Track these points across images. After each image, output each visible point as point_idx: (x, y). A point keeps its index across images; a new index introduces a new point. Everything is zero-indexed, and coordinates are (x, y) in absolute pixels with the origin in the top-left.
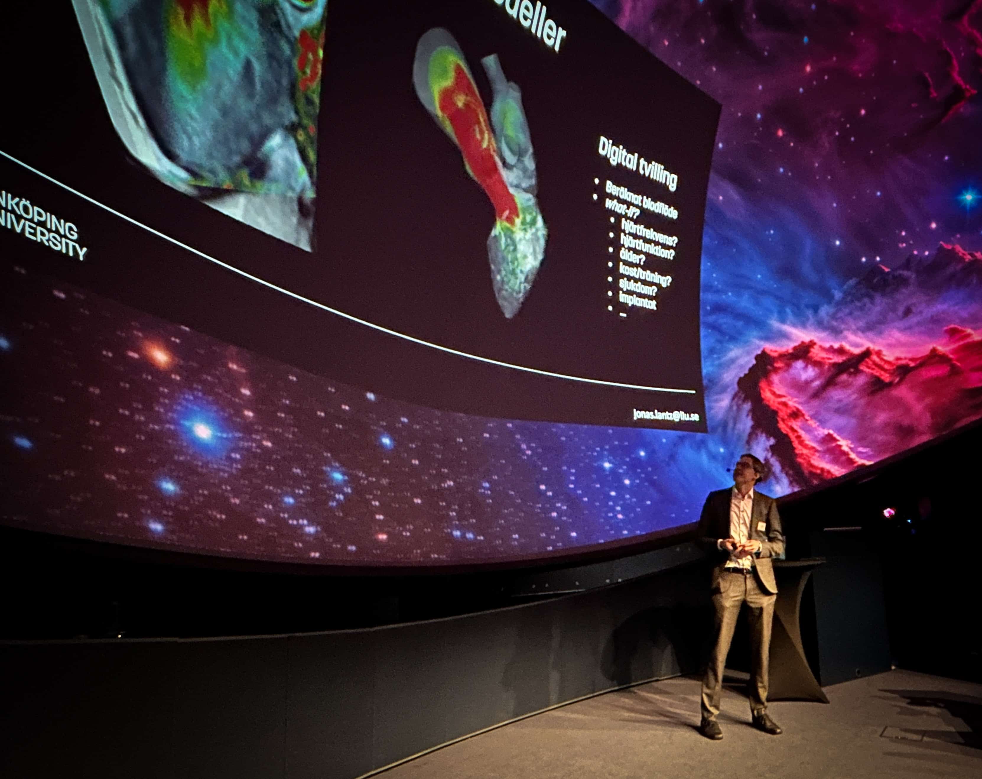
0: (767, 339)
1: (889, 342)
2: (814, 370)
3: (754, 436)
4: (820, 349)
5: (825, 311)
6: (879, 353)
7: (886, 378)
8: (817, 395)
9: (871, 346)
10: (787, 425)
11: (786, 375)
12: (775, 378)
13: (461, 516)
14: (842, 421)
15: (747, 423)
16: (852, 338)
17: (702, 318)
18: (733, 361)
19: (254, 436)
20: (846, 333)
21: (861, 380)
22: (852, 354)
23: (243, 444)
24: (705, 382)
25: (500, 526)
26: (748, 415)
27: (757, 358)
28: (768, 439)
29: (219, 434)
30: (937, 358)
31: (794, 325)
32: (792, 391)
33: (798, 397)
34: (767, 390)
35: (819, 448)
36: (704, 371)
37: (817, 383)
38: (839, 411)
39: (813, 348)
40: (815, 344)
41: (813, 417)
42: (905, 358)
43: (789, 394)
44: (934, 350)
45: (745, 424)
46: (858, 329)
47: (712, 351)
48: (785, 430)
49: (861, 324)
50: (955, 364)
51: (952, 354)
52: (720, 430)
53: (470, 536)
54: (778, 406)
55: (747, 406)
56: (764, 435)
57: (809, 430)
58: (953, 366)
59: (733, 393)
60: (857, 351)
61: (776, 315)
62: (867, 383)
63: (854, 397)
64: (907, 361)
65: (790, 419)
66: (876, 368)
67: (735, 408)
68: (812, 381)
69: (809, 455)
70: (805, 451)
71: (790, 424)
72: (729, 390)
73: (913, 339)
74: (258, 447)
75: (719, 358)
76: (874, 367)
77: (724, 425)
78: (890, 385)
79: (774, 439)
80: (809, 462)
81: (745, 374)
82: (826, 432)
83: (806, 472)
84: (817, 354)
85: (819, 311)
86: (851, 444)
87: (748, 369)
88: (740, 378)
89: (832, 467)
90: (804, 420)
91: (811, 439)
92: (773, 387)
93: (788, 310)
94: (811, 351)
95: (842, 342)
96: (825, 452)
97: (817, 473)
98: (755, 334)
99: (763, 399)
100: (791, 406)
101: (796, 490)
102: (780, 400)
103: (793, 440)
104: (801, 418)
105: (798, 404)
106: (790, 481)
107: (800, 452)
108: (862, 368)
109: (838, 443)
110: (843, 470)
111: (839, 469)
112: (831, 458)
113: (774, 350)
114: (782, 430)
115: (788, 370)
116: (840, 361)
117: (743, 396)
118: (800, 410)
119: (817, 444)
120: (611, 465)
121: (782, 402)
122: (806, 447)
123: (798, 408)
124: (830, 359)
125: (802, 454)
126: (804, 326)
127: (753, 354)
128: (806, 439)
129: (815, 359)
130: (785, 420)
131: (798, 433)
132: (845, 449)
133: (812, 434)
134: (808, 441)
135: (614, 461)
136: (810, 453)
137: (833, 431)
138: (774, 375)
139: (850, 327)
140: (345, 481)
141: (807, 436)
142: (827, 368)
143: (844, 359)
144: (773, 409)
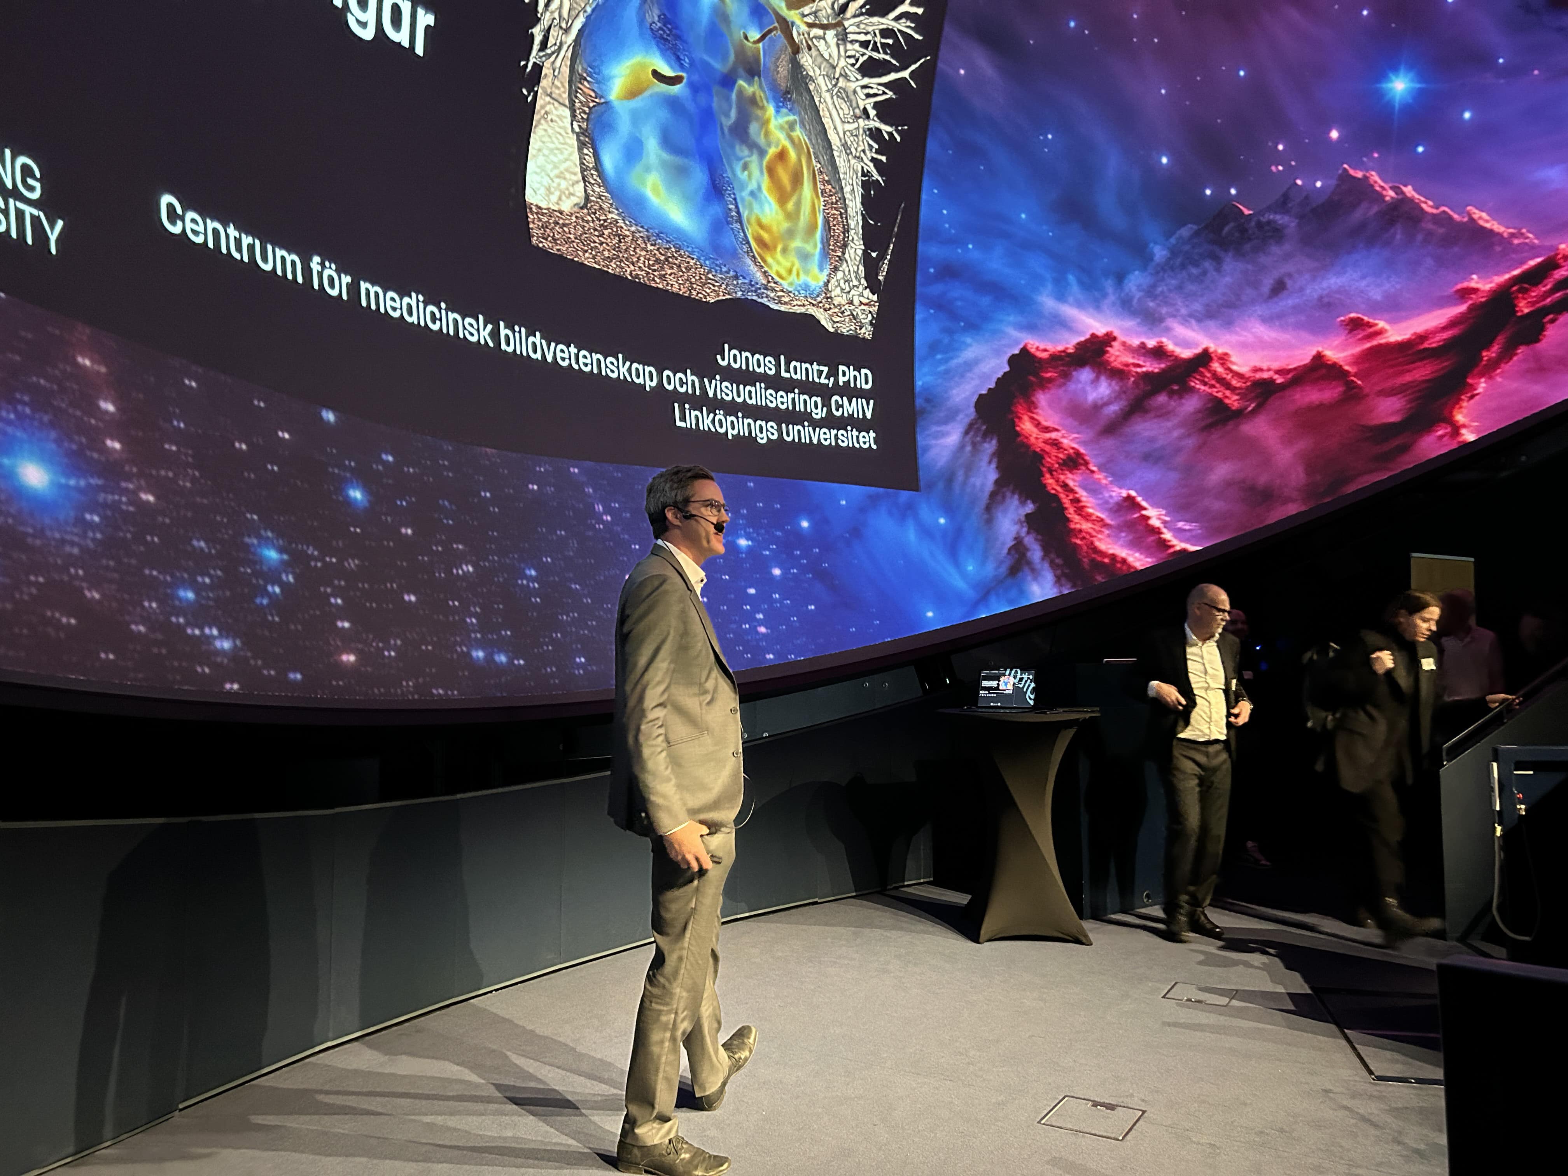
0: (1031, 328)
1: (1242, 339)
2: (1110, 385)
3: (999, 498)
4: (1122, 348)
5: (1136, 281)
6: (1224, 359)
7: (1233, 401)
8: (1112, 429)
9: (1212, 347)
10: (1057, 481)
11: (1061, 392)
12: (1042, 399)
13: (485, 626)
14: (1151, 475)
15: (987, 476)
16: (1181, 330)
17: (919, 289)
18: (969, 366)
19: (124, 484)
20: (1170, 322)
21: (1190, 405)
22: (1177, 359)
23: (105, 499)
24: (919, 402)
25: (553, 641)
26: (990, 462)
27: (1012, 360)
28: (1023, 503)
29: (63, 481)
30: (1324, 371)
31: (1079, 305)
32: (1069, 421)
33: (1078, 433)
35: (1108, 521)
36: (919, 383)
37: (1114, 408)
38: (1147, 457)
39: (1111, 346)
40: (1115, 339)
41: (1102, 468)
42: (1269, 370)
43: (1065, 426)
44: (1319, 357)
45: (985, 477)
46: (1191, 315)
47: (934, 348)
48: (1053, 489)
49: (1197, 306)
50: (1352, 381)
51: (1349, 364)
52: (941, 485)
53: (502, 658)
54: (1042, 445)
55: (990, 446)
56: (1016, 496)
57: (1094, 490)
58: (1350, 385)
59: (967, 421)
60: (1186, 353)
61: (1050, 286)
62: (1199, 411)
63: (1176, 434)
64: (1271, 373)
65: (1063, 470)
66: (1218, 385)
67: (968, 449)
68: (1107, 404)
69: (1091, 531)
70: (1086, 526)
71: (1062, 477)
72: (961, 416)
73: (1285, 336)
74: (130, 503)
75: (946, 361)
76: (1213, 382)
77: (949, 478)
78: (1239, 414)
79: (1034, 502)
80: (1092, 543)
81: (990, 389)
82: (1124, 493)
83: (1085, 560)
84: (1118, 356)
85: (1126, 281)
86: (1165, 515)
87: (994, 380)
88: (981, 396)
89: (1131, 552)
90: (1088, 472)
91: (1098, 505)
92: (1037, 414)
93: (1071, 278)
94: (1107, 352)
95: (1161, 336)
96: (1120, 528)
97: (1104, 562)
98: (1011, 318)
99: (1018, 434)
100: (1065, 446)
101: (1066, 592)
102: (1048, 435)
103: (1066, 506)
104: (1083, 468)
105: (1078, 443)
106: (1056, 576)
107: (1078, 526)
108: (1193, 384)
109: (1144, 512)
110: (1149, 560)
111: (1142, 557)
112: (1131, 537)
113: (1042, 347)
114: (1049, 488)
115: (1064, 384)
116: (1156, 370)
117: (984, 427)
118: (1082, 454)
119: (1107, 514)
120: (750, 543)
121: (1050, 439)
122: (1087, 517)
123: (1078, 450)
124: (1139, 366)
125: (1081, 531)
126: (1098, 308)
127: (1005, 353)
128: (1088, 505)
129: (1113, 365)
130: (1056, 471)
131: (1076, 493)
132: (1155, 522)
133: (1100, 496)
134: (1092, 508)
135: (755, 535)
136: (1094, 529)
137: (1136, 491)
138: (1041, 392)
139: (1178, 310)
140: (282, 562)
141: (1091, 499)
142: (1134, 382)
143: (1163, 366)
144: (1035, 452)
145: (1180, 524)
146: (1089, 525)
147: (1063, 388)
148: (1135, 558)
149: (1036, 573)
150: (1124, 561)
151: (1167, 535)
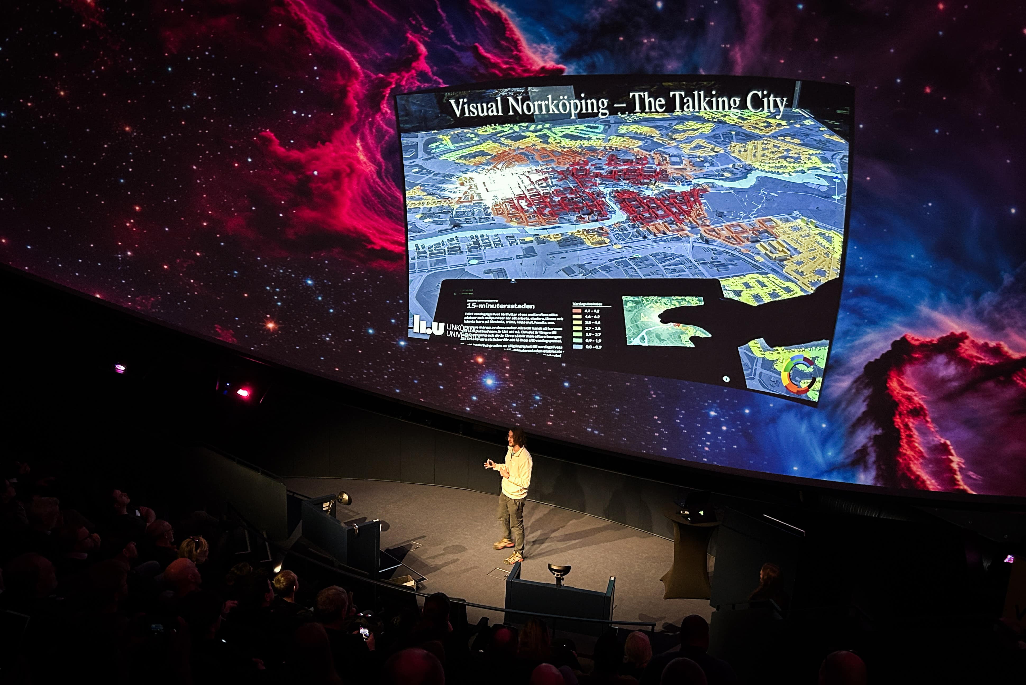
0: (911, 325)
2: (956, 368)
3: (863, 422)
4: (970, 345)
8: (950, 397)
10: (903, 421)
11: (922, 367)
12: (909, 370)
14: (965, 434)
15: (860, 408)
16: (1016, 338)
18: (867, 345)
19: (507, 382)
20: (1009, 330)
21: (1009, 393)
22: (1008, 358)
23: (502, 385)
26: (863, 400)
27: (895, 344)
28: (876, 428)
29: (495, 382)
31: (946, 313)
32: (921, 387)
33: (926, 395)
34: (895, 379)
35: (925, 455)
37: (955, 384)
38: (967, 422)
39: (964, 343)
40: (967, 338)
41: (933, 420)
43: (918, 390)
45: (859, 408)
47: (846, 333)
48: (899, 425)
53: (597, 432)
54: (900, 398)
55: (867, 392)
56: (873, 424)
57: (924, 432)
59: (856, 376)
60: (1015, 355)
61: (927, 300)
63: (992, 412)
65: (908, 415)
67: (854, 391)
68: (950, 380)
69: (911, 456)
70: (910, 453)
71: (907, 420)
72: (853, 373)
74: (508, 386)
75: (850, 341)
77: (836, 405)
79: (883, 429)
80: (909, 464)
81: (876, 359)
82: (942, 441)
83: (900, 472)
84: (966, 350)
85: (981, 298)
86: (963, 464)
87: (881, 354)
88: (870, 363)
89: (929, 478)
90: (924, 420)
91: (923, 443)
92: (903, 378)
93: (942, 295)
94: (960, 346)
95: (1001, 340)
96: (930, 461)
97: (910, 477)
98: (899, 319)
99: (887, 388)
100: (915, 401)
101: (879, 485)
102: (905, 393)
103: (903, 437)
104: (922, 418)
105: (924, 402)
106: (877, 474)
107: (904, 451)
108: (1015, 379)
109: (950, 457)
110: (939, 487)
111: (936, 484)
112: (935, 469)
113: (916, 338)
114: (896, 424)
115: (925, 363)
116: (992, 364)
117: (867, 381)
118: (925, 409)
119: (926, 450)
120: (716, 414)
121: (907, 395)
122: (913, 448)
123: (922, 406)
124: (981, 359)
125: (905, 454)
126: (958, 314)
127: (892, 339)
128: (916, 441)
129: (962, 355)
130: (904, 415)
131: (912, 432)
132: (955, 466)
133: (926, 438)
134: (918, 443)
135: (720, 412)
136: (914, 456)
137: (951, 442)
138: (908, 365)
139: (1016, 323)
140: (540, 400)
141: (919, 438)
142: (974, 369)
143: (997, 361)
144: (894, 401)
145: (971, 473)
146: (912, 453)
147: (924, 365)
148: (932, 483)
149: (866, 469)
150: (924, 482)
151: (959, 477)
